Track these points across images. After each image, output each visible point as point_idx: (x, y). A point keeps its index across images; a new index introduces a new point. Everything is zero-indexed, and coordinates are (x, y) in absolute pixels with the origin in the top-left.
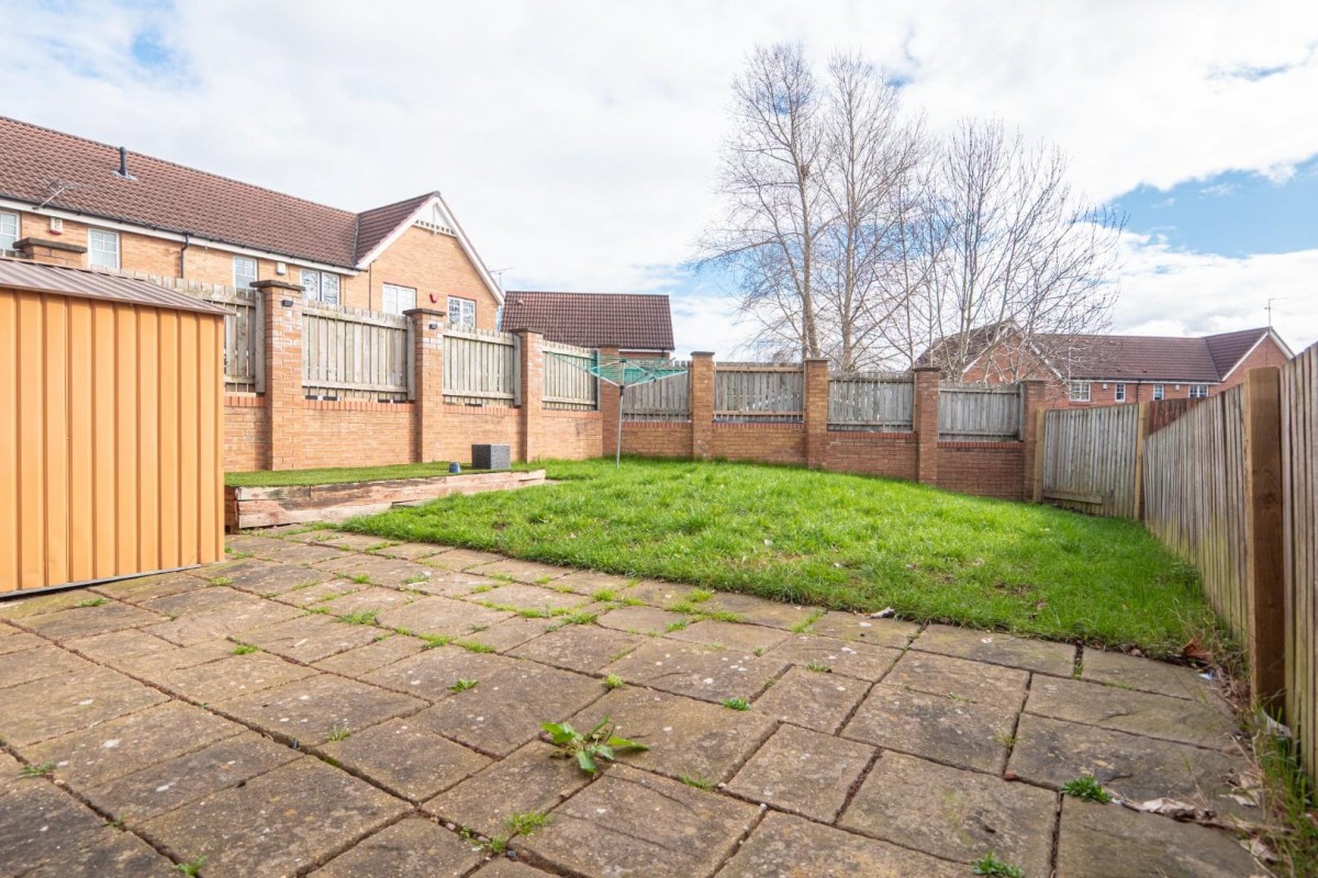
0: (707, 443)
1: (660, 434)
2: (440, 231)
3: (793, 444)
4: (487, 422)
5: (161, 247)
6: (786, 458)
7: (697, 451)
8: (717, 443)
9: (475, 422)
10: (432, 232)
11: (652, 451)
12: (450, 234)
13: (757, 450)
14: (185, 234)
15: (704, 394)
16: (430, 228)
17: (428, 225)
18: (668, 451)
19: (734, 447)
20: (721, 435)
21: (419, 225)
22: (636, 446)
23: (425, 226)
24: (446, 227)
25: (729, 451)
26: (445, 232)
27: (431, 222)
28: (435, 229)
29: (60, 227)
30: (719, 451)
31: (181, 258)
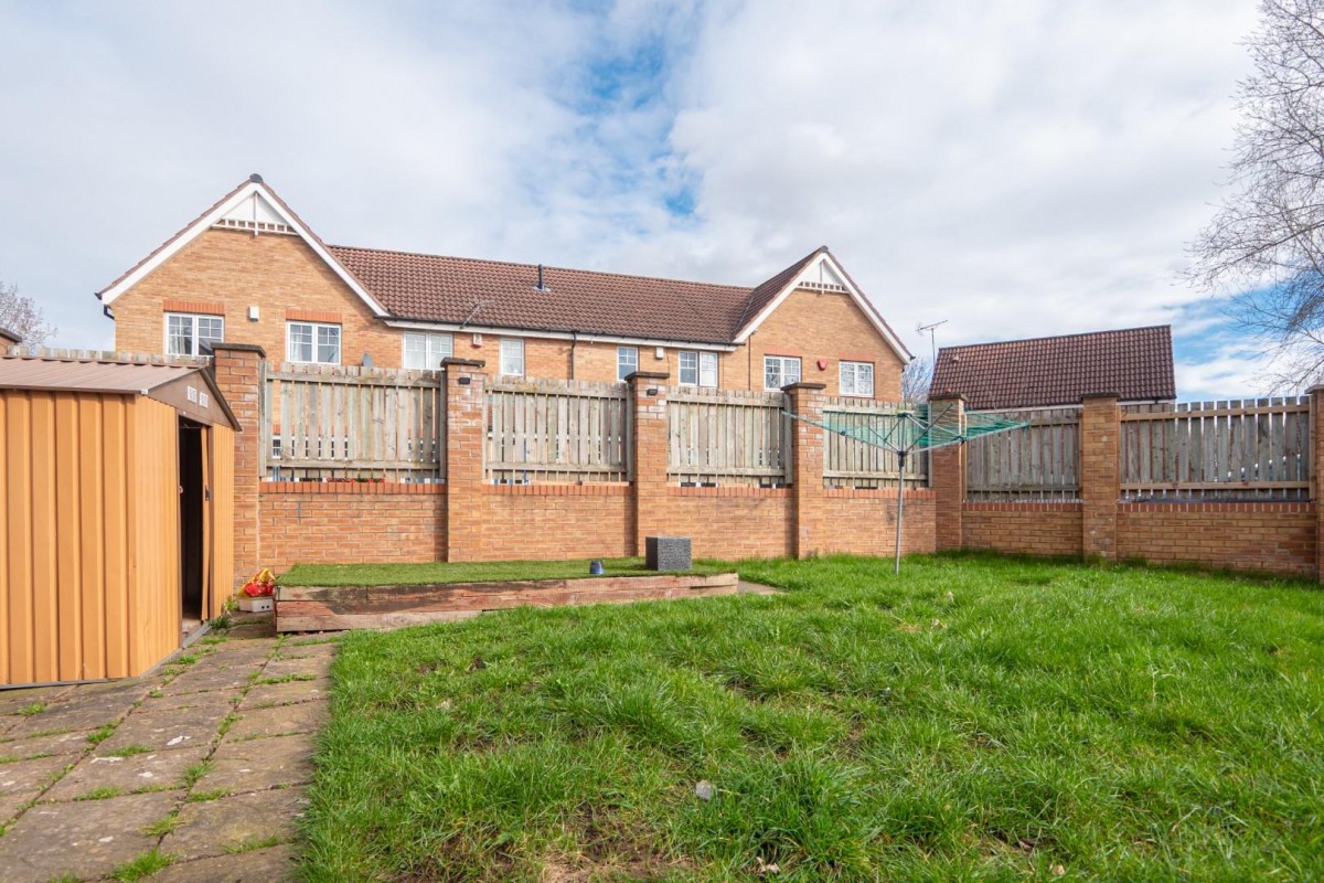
0: (1109, 535)
1: (1028, 521)
2: (828, 290)
3: (1285, 539)
4: (737, 506)
5: (556, 347)
6: (1270, 563)
7: (1090, 547)
8: (1130, 535)
9: (719, 506)
10: (819, 293)
11: (1014, 545)
12: (841, 291)
13: (1207, 548)
14: (574, 332)
15: (1101, 458)
16: (816, 288)
17: (814, 285)
18: (1040, 545)
19: (1162, 542)
20: (1135, 522)
21: (804, 287)
22: (988, 538)
23: (810, 288)
24: (835, 284)
25: (1151, 549)
26: (835, 290)
27: (817, 281)
28: (823, 290)
29: (479, 341)
30: (1133, 549)
31: (571, 355)
